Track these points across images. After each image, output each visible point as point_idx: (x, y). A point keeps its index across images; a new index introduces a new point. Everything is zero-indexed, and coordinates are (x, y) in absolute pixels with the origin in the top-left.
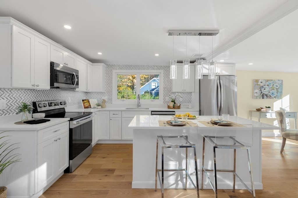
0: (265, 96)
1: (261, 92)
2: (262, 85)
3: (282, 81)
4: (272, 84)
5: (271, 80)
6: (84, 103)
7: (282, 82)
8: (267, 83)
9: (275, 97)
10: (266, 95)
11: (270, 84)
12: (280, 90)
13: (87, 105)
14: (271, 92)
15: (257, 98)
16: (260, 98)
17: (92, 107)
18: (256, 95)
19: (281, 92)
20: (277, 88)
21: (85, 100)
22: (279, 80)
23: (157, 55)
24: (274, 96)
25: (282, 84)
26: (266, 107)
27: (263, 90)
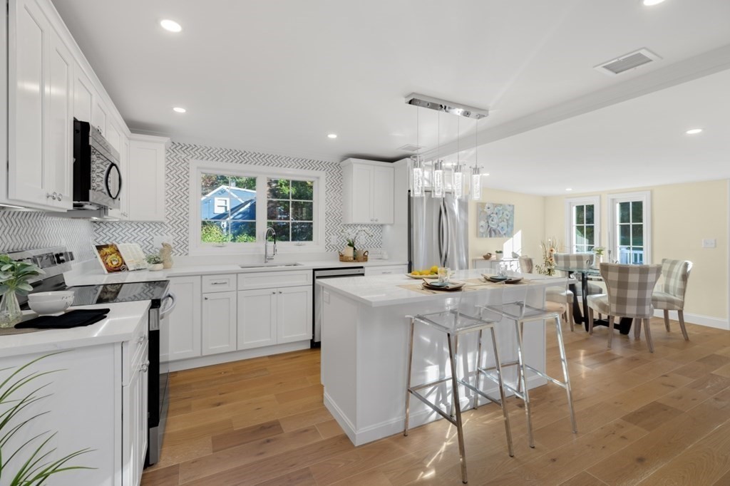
0: (493, 233)
1: (489, 226)
2: (489, 212)
3: (513, 206)
4: (501, 212)
5: (501, 205)
6: (104, 257)
7: (513, 209)
8: (496, 210)
9: (505, 234)
10: (494, 231)
11: (499, 211)
12: (510, 223)
13: (115, 263)
14: (500, 224)
15: (483, 236)
16: (486, 237)
17: (130, 269)
18: (482, 230)
19: (512, 226)
20: (508, 218)
21: (107, 246)
22: (510, 205)
23: (332, 136)
24: (504, 232)
25: (513, 211)
26: (497, 252)
27: (490, 221)
